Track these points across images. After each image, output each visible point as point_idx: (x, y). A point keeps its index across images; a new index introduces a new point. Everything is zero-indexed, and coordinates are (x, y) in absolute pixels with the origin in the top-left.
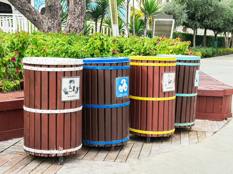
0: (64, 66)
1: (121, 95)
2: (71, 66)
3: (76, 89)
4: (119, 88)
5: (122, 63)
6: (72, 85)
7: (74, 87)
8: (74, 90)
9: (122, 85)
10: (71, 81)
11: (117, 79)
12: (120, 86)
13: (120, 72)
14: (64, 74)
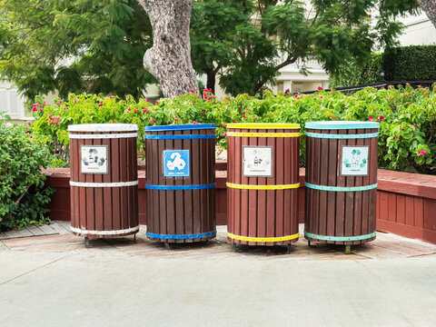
0: (84, 133)
1: (171, 175)
2: (93, 133)
3: (99, 160)
4: (168, 165)
5: (173, 131)
6: (93, 155)
7: (97, 158)
8: (96, 161)
9: (172, 161)
10: (91, 151)
11: (164, 151)
12: (169, 162)
13: (169, 143)
14: (85, 142)
